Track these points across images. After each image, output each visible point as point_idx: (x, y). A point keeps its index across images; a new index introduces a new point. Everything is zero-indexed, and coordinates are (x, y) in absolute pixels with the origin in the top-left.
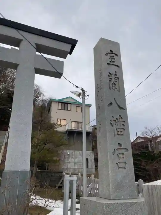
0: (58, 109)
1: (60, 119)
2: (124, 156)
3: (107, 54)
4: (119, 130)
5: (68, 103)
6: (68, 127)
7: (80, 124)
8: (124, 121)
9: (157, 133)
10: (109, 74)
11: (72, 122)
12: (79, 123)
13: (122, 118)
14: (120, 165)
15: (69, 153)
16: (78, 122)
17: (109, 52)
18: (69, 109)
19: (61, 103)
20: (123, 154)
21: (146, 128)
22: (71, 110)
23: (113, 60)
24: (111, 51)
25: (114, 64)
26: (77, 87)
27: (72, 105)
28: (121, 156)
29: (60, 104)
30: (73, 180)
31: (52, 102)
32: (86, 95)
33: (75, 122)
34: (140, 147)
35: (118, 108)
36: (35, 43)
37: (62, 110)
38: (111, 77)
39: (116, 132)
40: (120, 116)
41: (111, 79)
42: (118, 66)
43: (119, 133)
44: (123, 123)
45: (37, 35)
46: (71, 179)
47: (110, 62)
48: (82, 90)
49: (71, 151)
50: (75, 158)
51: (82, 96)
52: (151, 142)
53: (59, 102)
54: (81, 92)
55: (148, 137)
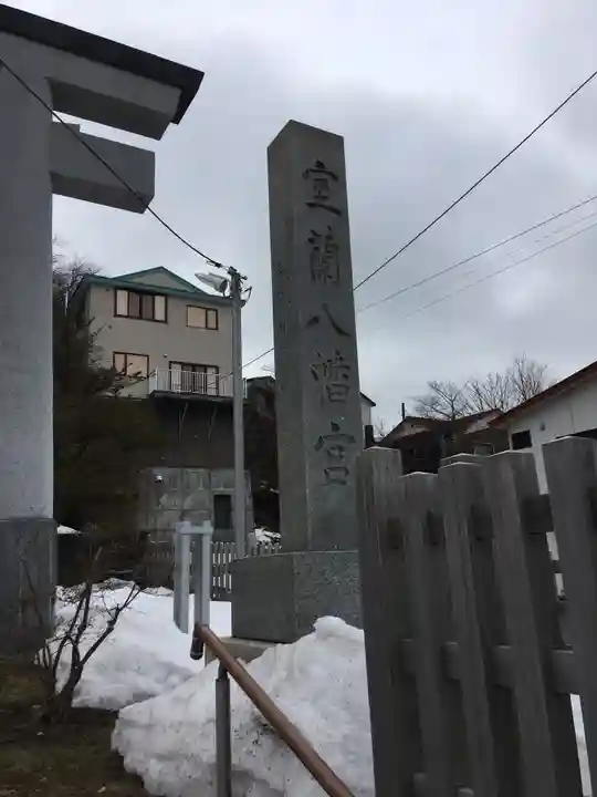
0: (116, 315)
1: (126, 354)
2: (343, 453)
3: (307, 173)
4: (334, 390)
5: (153, 294)
6: (154, 385)
7: (199, 374)
8: (348, 367)
9: (472, 404)
10: (311, 236)
11: (173, 365)
12: (197, 368)
13: (341, 359)
14: (333, 474)
15: (160, 478)
16: (194, 367)
17: (315, 168)
18: (160, 315)
19: (126, 293)
20: (341, 449)
21: (435, 387)
22: (166, 321)
23: (324, 193)
24: (320, 164)
25: (326, 203)
26: (218, 265)
27: (170, 302)
28: (336, 453)
29: (122, 296)
30: (201, 535)
31: (88, 287)
32: (244, 290)
33: (183, 365)
34: (412, 451)
35: (333, 330)
36: (46, 78)
37: (132, 317)
38: (316, 245)
39: (326, 395)
40: (338, 353)
41: (317, 248)
42: (338, 212)
43: (335, 397)
44: (345, 372)
45: (57, 47)
46: (197, 530)
47: (316, 197)
48: (232, 272)
49: (169, 471)
50: (185, 495)
51: (231, 288)
52: (448, 436)
53: (117, 288)
54: (229, 277)
55: (440, 417)
